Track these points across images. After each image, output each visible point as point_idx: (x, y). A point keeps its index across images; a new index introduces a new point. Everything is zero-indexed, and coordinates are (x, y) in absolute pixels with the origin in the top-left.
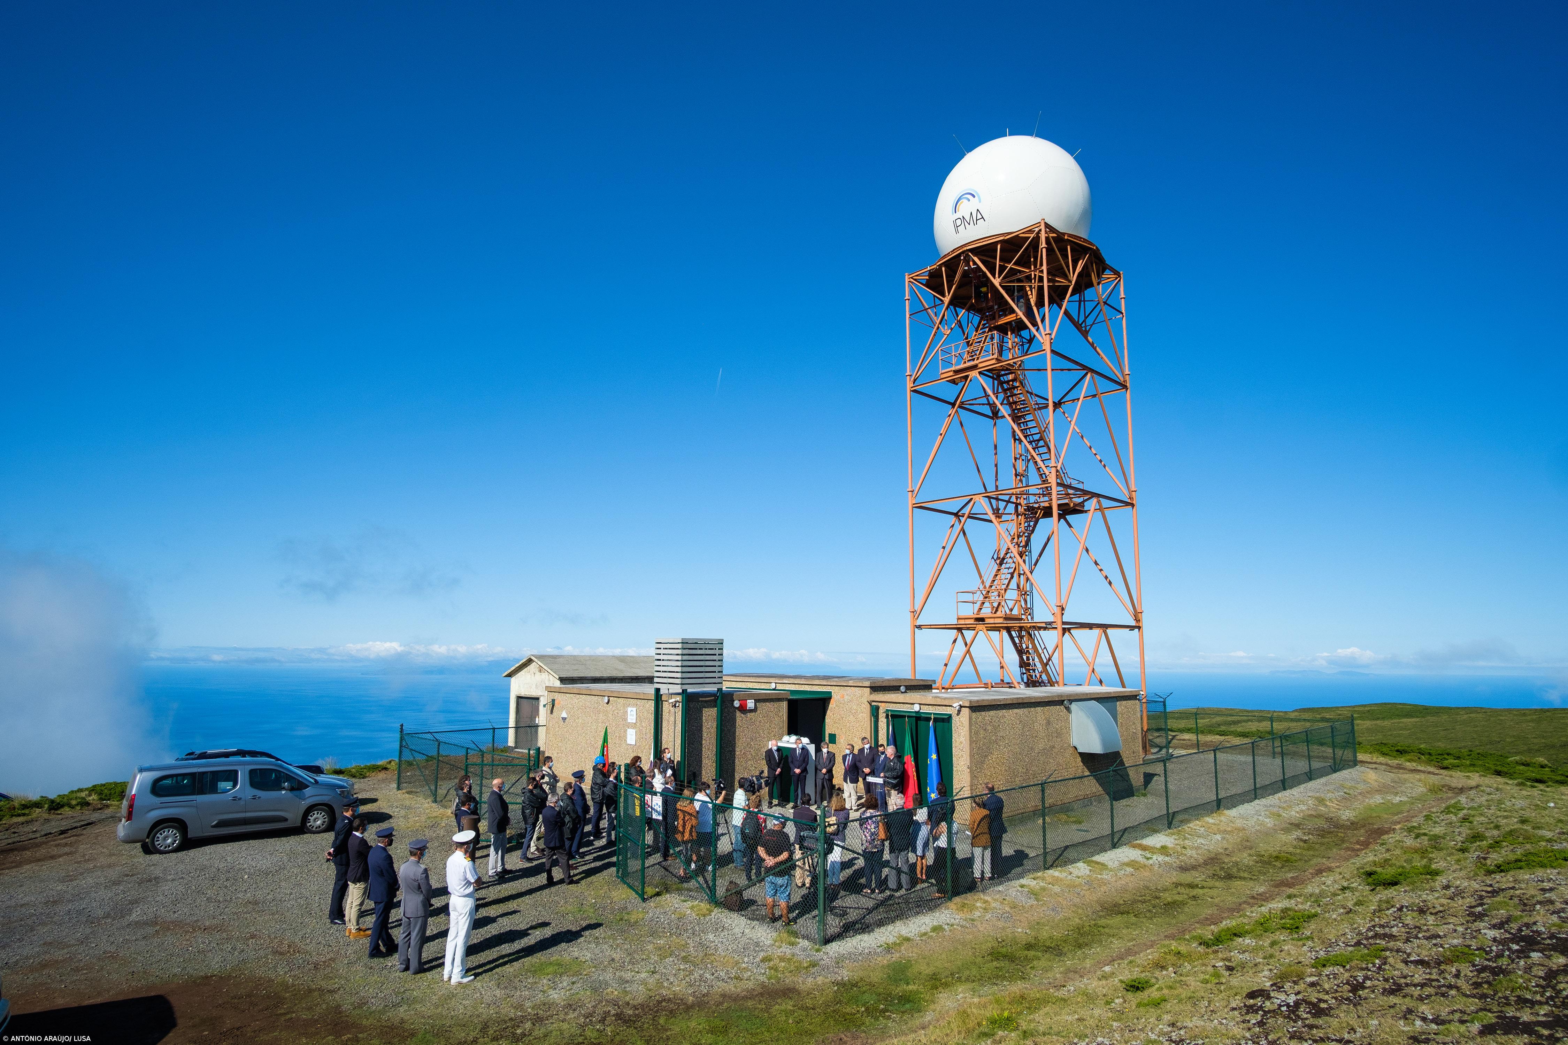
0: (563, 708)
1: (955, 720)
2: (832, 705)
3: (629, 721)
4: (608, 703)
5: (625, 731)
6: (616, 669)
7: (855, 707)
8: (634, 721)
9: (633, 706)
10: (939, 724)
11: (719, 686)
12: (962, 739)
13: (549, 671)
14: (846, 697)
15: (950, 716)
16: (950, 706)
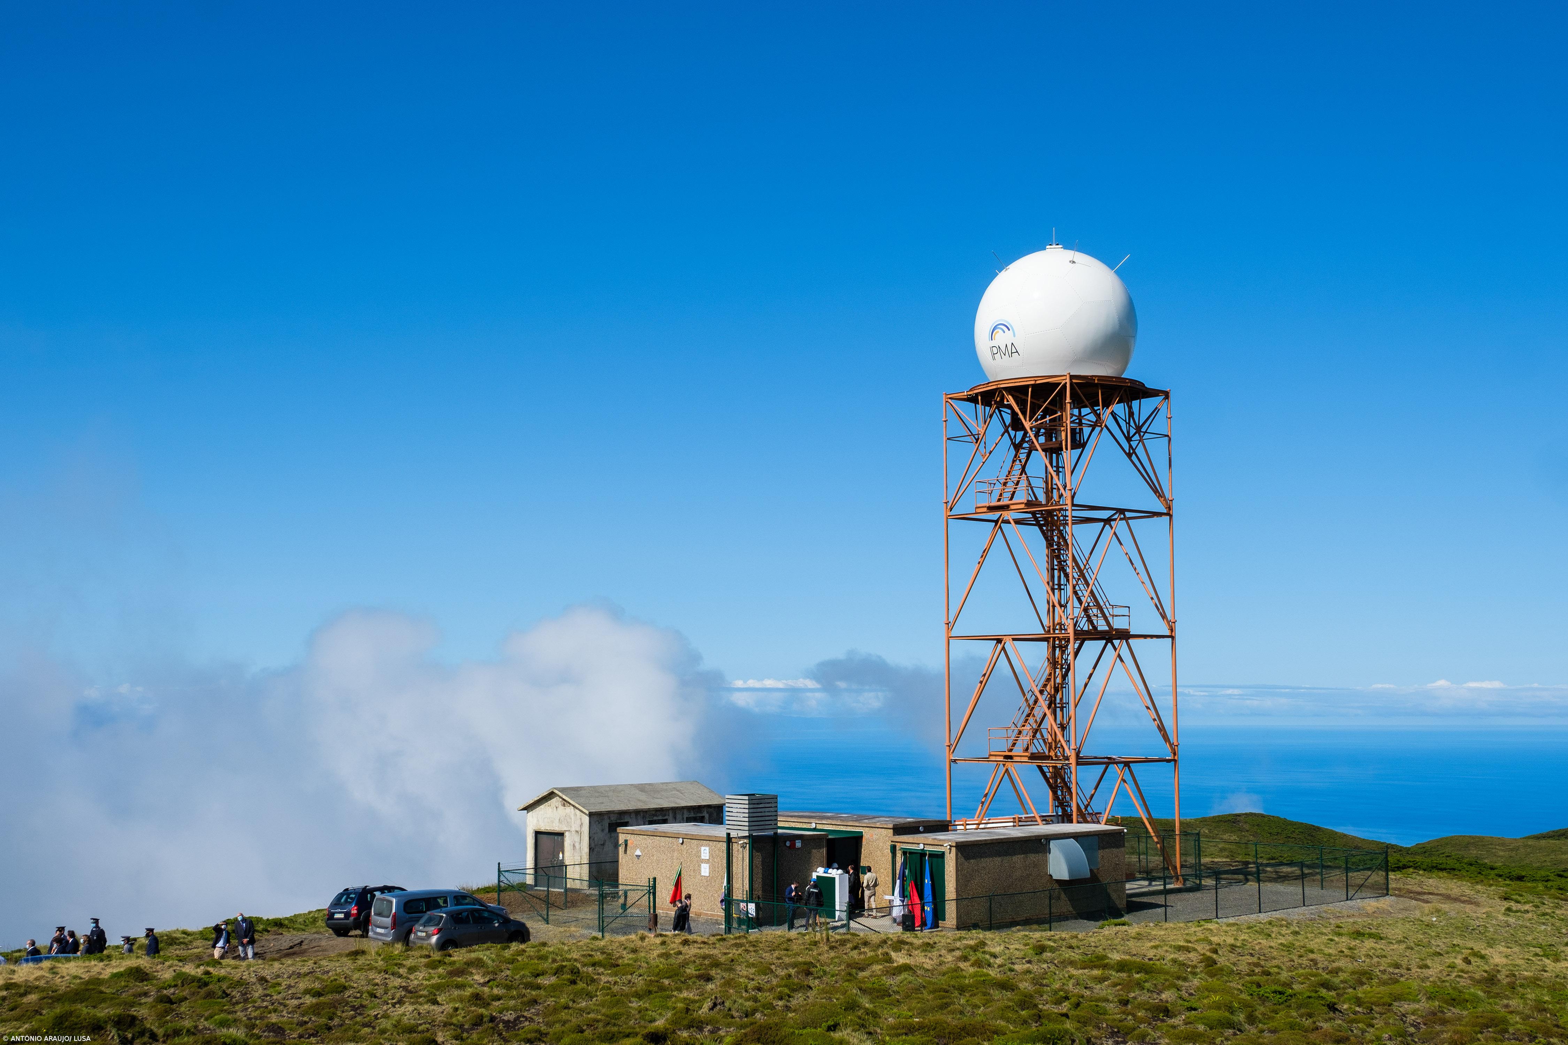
0: (636, 847)
1: (947, 855)
2: (864, 842)
3: (703, 857)
4: (682, 843)
5: (699, 866)
6: (639, 800)
7: (881, 844)
8: (708, 858)
9: (706, 846)
10: (935, 860)
11: (775, 831)
12: (951, 869)
13: (577, 805)
14: (875, 836)
15: (943, 853)
16: (941, 845)
